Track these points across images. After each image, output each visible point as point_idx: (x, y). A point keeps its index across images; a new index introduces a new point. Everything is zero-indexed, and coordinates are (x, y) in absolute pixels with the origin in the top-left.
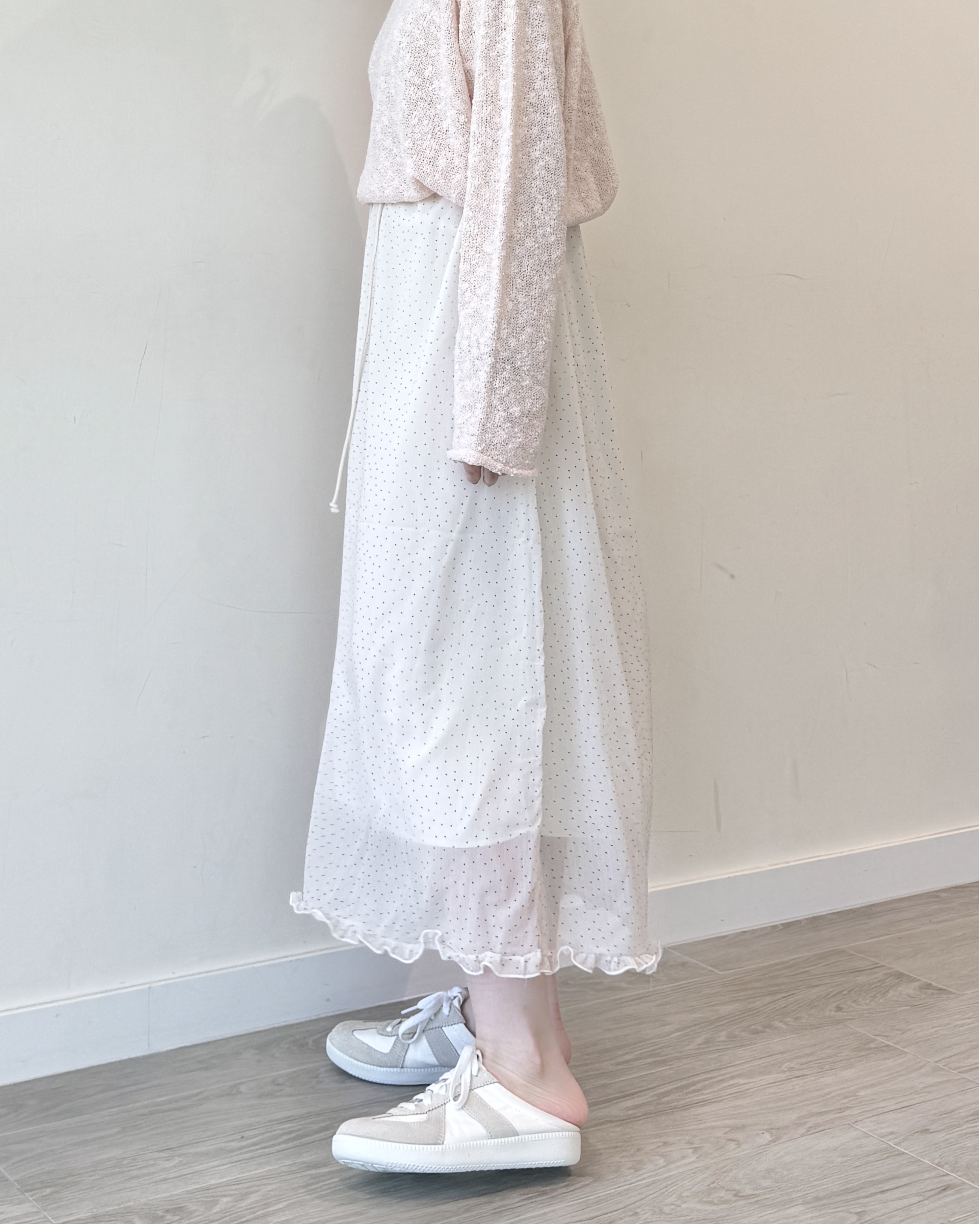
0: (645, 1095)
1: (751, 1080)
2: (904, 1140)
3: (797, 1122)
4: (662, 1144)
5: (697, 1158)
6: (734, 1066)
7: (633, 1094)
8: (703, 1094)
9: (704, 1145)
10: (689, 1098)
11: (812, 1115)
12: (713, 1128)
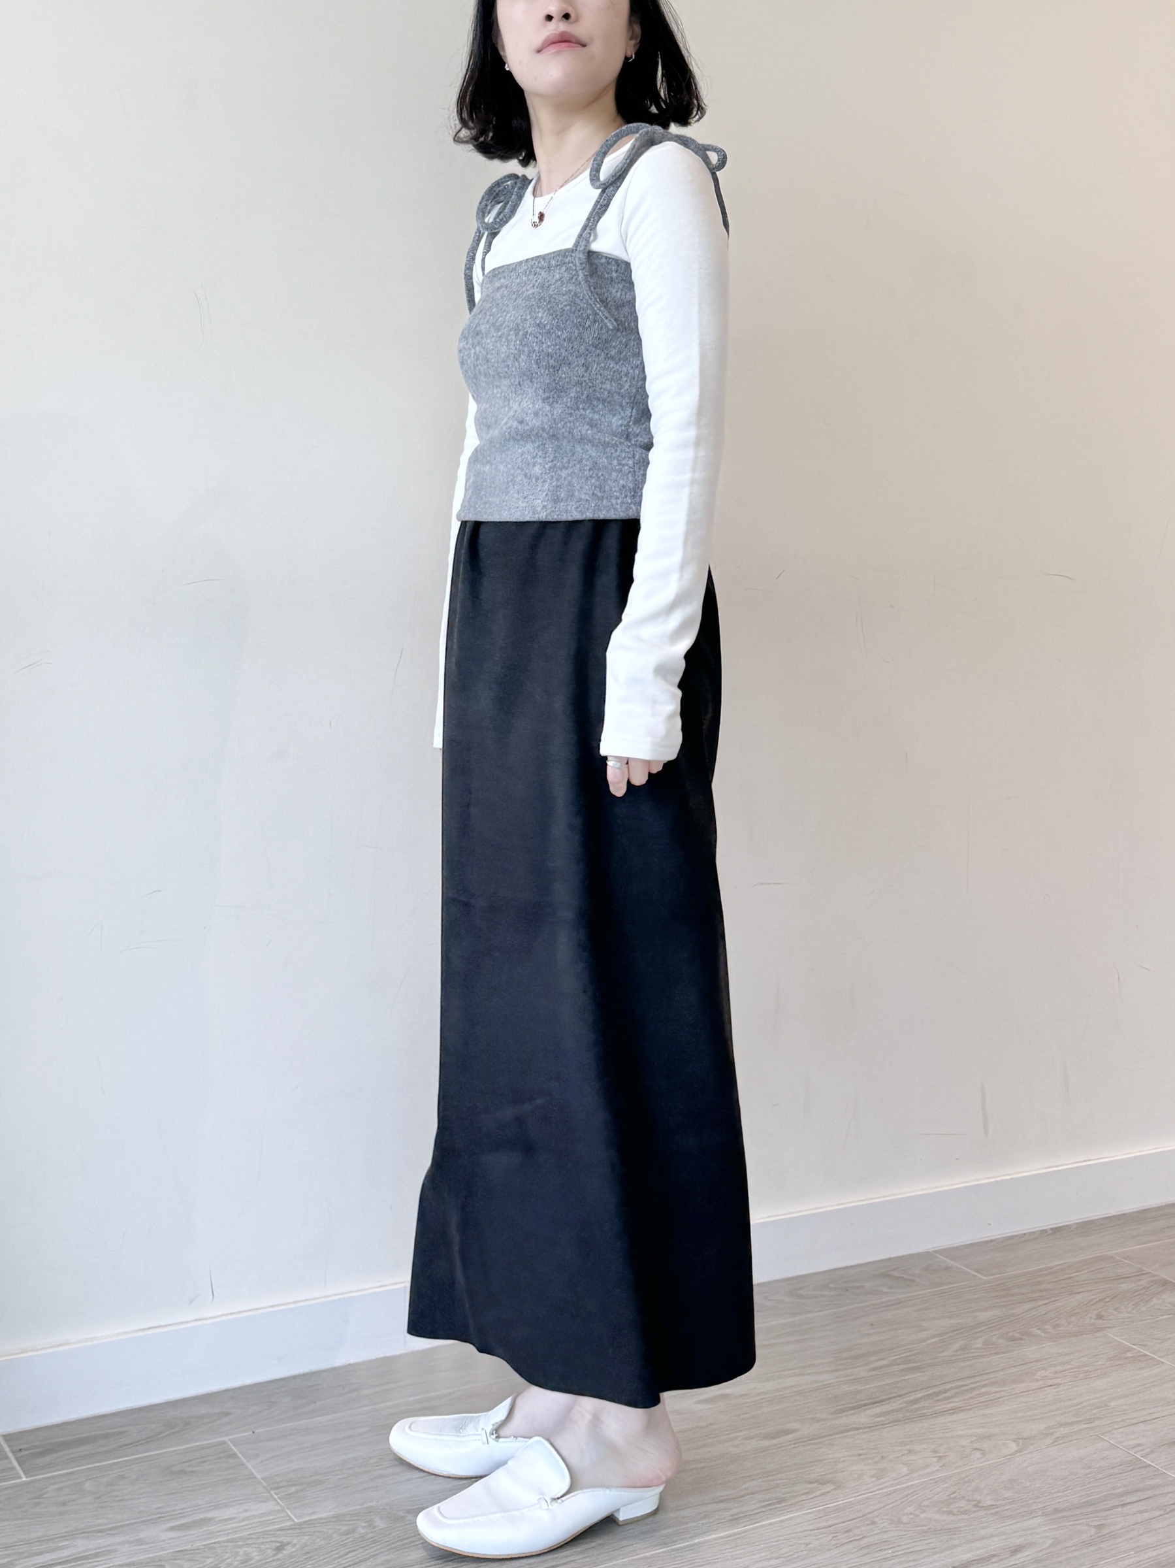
0: (895, 1402)
1: (1003, 1389)
2: (1152, 1452)
3: (1044, 1432)
4: (907, 1452)
5: (941, 1467)
6: (988, 1373)
7: (882, 1401)
8: (953, 1402)
9: (949, 1454)
10: (939, 1406)
11: (1061, 1425)
12: (961, 1436)
